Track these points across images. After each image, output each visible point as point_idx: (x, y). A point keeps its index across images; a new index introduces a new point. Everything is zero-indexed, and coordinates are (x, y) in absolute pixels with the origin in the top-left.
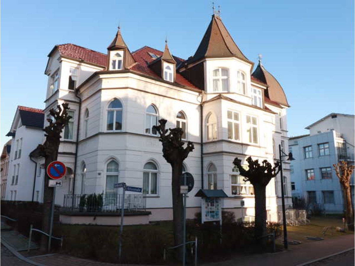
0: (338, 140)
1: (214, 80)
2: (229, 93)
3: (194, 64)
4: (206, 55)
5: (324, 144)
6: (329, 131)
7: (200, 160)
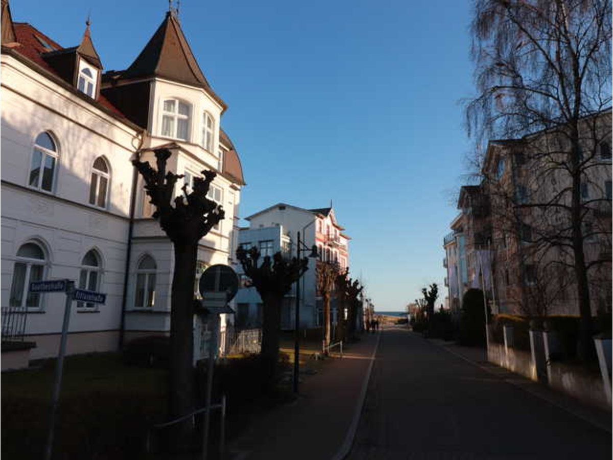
0: (285, 238)
1: (165, 117)
2: (188, 143)
3: (132, 81)
4: (157, 70)
5: (267, 241)
6: (274, 226)
7: (125, 247)
